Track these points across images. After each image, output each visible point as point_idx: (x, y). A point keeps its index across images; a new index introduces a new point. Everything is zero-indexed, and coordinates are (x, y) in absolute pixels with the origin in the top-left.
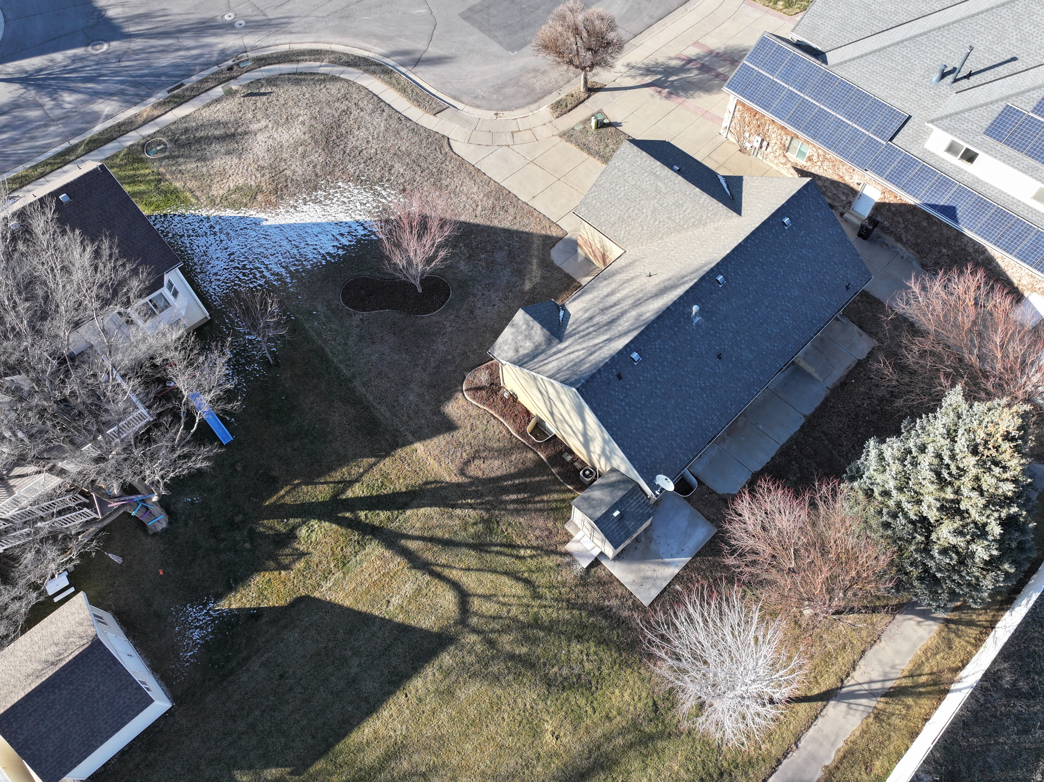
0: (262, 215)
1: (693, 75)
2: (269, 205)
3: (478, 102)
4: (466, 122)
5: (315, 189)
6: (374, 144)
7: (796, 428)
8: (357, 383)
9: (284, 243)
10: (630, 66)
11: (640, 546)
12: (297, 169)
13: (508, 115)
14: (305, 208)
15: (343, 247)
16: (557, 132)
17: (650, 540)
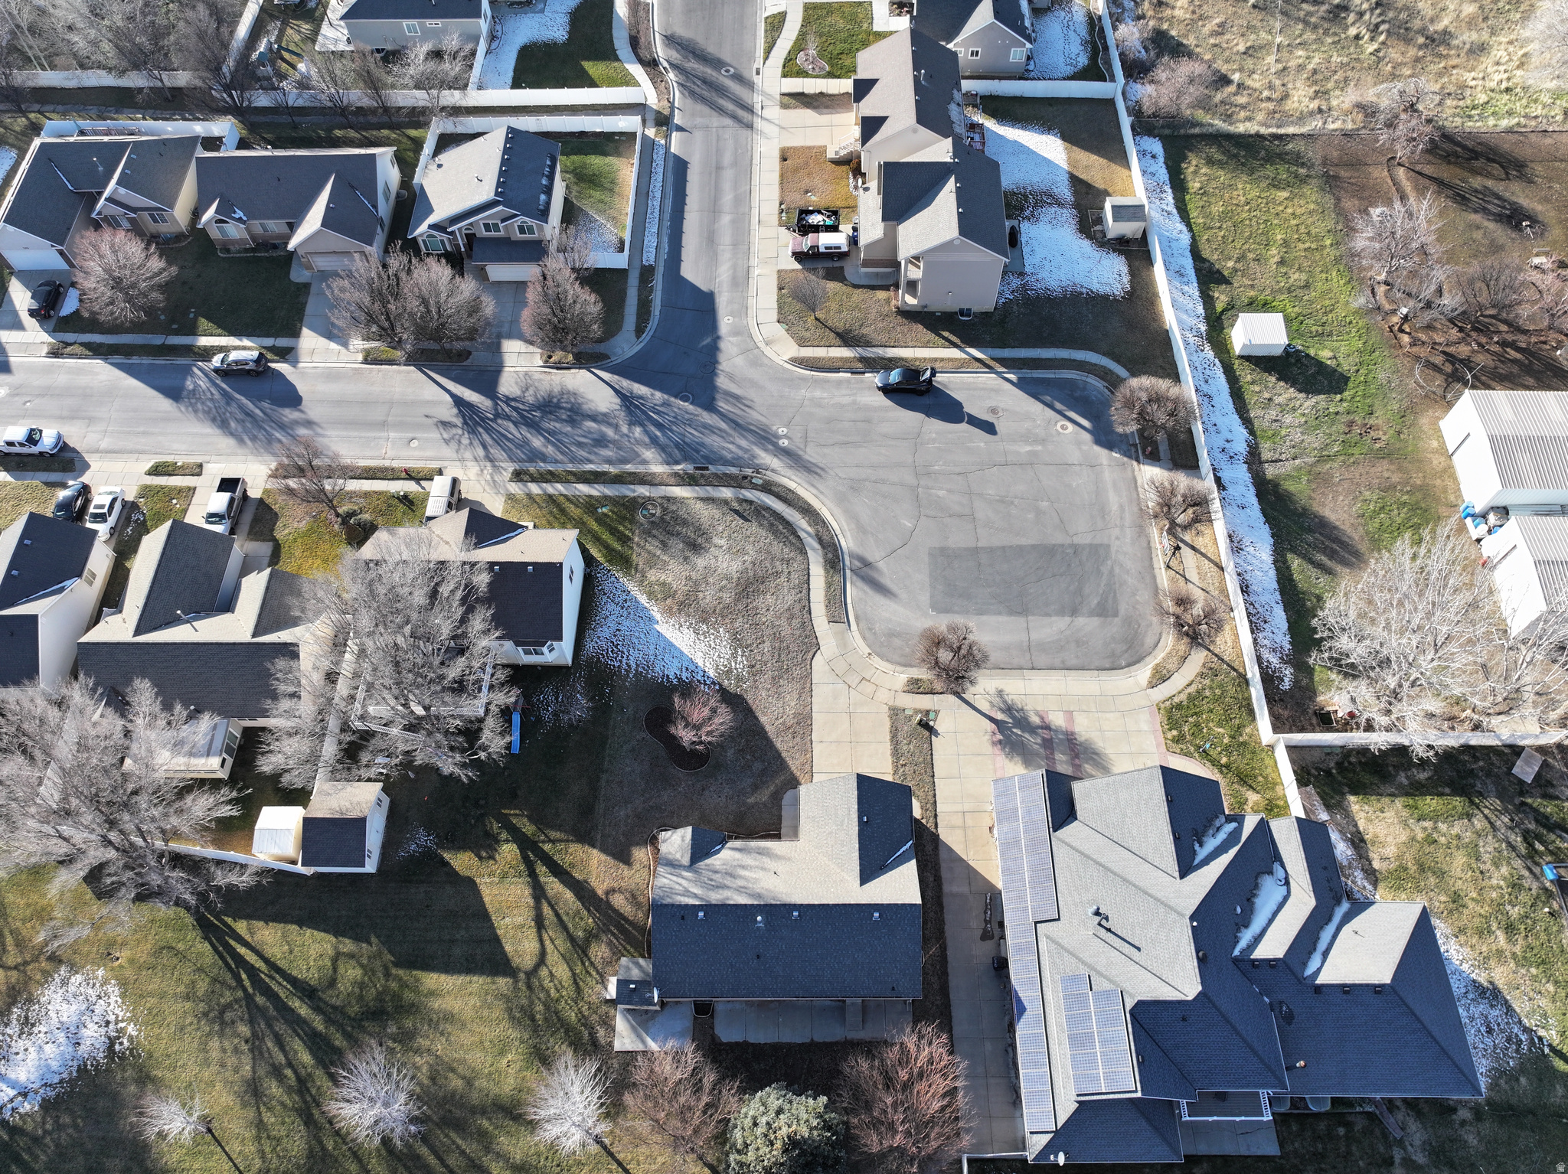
0: (658, 616)
1: (1033, 741)
2: (669, 612)
3: (867, 635)
4: (843, 644)
5: (704, 621)
6: (770, 616)
7: (799, 1040)
8: (604, 777)
9: (652, 647)
10: (1000, 693)
11: (644, 1017)
12: (708, 597)
13: (877, 661)
14: (686, 631)
15: (680, 679)
16: (891, 703)
17: (653, 1018)
